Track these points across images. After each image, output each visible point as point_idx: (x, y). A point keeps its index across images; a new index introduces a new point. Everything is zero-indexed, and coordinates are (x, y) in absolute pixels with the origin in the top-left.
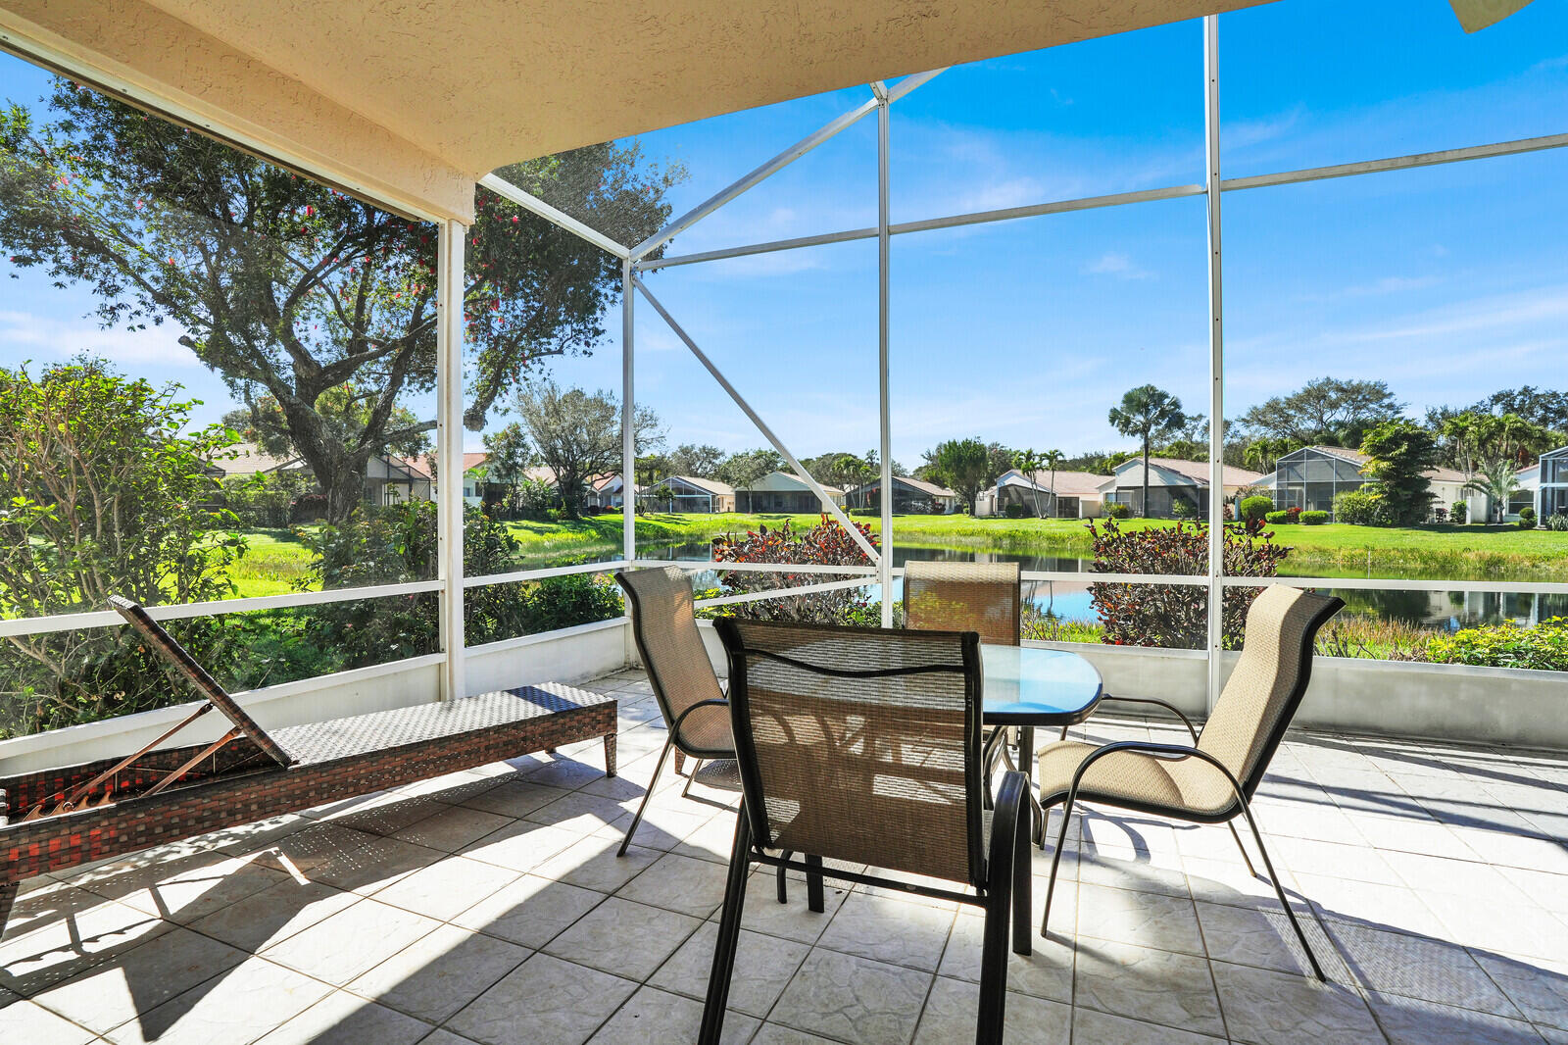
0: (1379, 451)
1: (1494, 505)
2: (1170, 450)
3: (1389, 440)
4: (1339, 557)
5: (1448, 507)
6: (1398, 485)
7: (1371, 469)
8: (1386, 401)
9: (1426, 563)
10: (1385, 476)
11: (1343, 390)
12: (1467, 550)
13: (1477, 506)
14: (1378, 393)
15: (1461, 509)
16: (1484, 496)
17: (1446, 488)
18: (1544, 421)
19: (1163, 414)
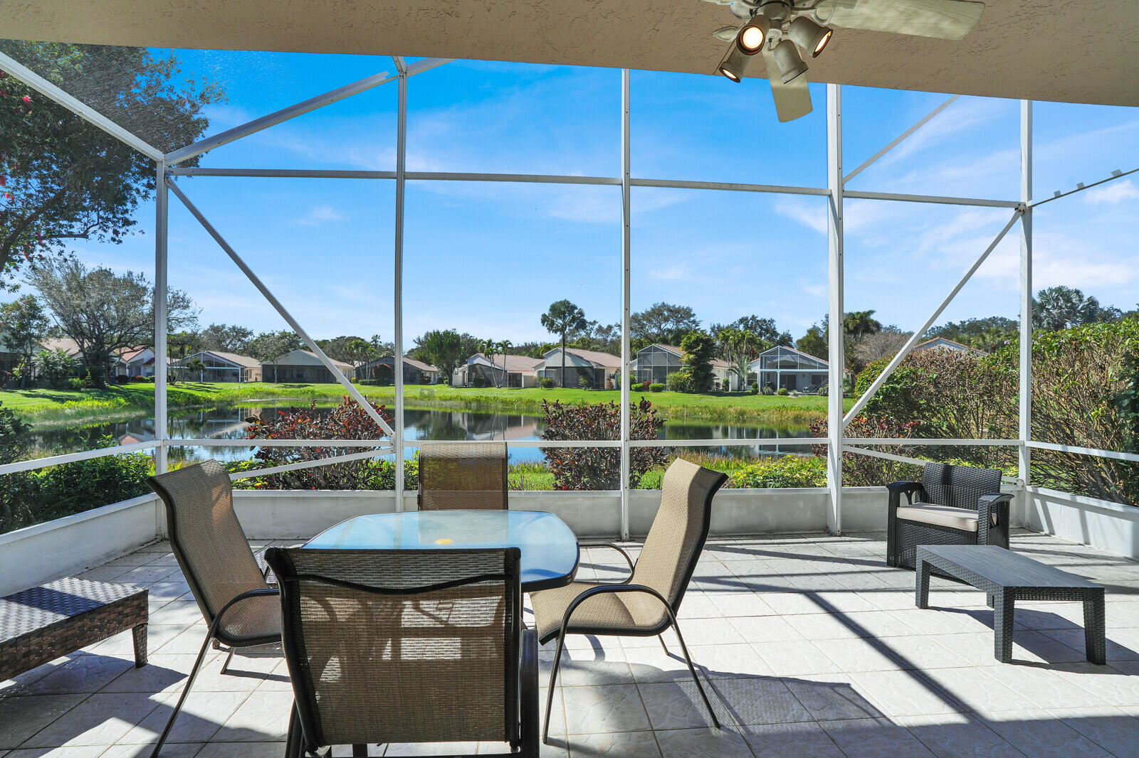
0: (689, 348)
1: (741, 380)
2: (578, 343)
3: (694, 342)
4: (670, 412)
5: (721, 382)
6: (698, 369)
7: (685, 359)
8: (692, 319)
9: (712, 415)
10: (692, 363)
11: (671, 311)
12: (730, 406)
13: (734, 380)
14: (687, 313)
15: (727, 383)
16: (737, 375)
17: (721, 370)
18: (760, 335)
19: (573, 320)
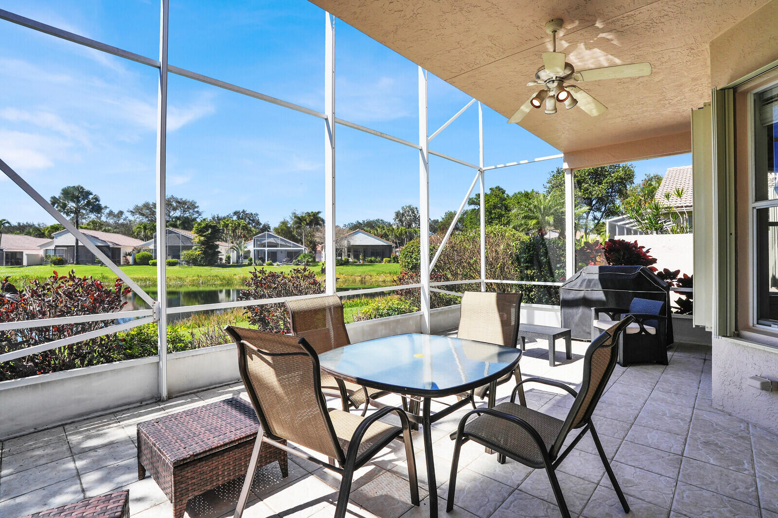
0: (200, 232)
1: (238, 257)
3: (204, 227)
4: (187, 281)
5: (224, 257)
6: (206, 248)
7: (197, 240)
8: (196, 210)
9: (222, 281)
10: (202, 243)
11: (179, 202)
12: (235, 275)
13: (233, 256)
14: (192, 206)
15: (229, 258)
16: (235, 252)
17: (224, 249)
18: (249, 223)
